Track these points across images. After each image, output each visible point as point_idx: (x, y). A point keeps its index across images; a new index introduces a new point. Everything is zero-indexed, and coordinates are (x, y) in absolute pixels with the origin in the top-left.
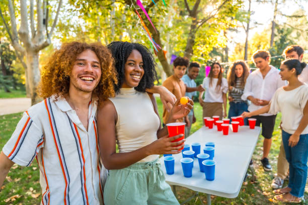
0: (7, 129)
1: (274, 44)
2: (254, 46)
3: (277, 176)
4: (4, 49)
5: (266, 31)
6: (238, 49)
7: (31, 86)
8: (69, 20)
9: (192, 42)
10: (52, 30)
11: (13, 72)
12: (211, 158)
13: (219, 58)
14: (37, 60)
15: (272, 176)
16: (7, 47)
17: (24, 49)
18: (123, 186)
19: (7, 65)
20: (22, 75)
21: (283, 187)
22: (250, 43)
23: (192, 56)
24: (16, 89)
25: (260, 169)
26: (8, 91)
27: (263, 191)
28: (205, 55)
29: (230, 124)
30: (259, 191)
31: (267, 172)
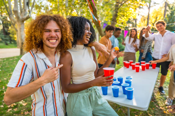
0: (7, 66)
1: (166, 16)
2: (153, 17)
3: (168, 98)
4: (4, 20)
5: (161, 8)
6: (143, 19)
7: (20, 42)
8: (41, 3)
9: (116, 16)
10: (32, 9)
11: (9, 33)
12: (130, 86)
13: (131, 25)
14: (23, 27)
15: (165, 97)
16: (6, 19)
17: (16, 20)
18: (75, 103)
19: (6, 29)
20: (14, 35)
21: (172, 104)
22: (151, 15)
23: (116, 24)
24: (11, 43)
25: (158, 93)
26: (7, 44)
27: (159, 107)
28: (124, 23)
29: (141, 65)
30: (157, 106)
31: (162, 95)
